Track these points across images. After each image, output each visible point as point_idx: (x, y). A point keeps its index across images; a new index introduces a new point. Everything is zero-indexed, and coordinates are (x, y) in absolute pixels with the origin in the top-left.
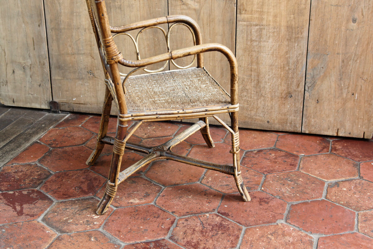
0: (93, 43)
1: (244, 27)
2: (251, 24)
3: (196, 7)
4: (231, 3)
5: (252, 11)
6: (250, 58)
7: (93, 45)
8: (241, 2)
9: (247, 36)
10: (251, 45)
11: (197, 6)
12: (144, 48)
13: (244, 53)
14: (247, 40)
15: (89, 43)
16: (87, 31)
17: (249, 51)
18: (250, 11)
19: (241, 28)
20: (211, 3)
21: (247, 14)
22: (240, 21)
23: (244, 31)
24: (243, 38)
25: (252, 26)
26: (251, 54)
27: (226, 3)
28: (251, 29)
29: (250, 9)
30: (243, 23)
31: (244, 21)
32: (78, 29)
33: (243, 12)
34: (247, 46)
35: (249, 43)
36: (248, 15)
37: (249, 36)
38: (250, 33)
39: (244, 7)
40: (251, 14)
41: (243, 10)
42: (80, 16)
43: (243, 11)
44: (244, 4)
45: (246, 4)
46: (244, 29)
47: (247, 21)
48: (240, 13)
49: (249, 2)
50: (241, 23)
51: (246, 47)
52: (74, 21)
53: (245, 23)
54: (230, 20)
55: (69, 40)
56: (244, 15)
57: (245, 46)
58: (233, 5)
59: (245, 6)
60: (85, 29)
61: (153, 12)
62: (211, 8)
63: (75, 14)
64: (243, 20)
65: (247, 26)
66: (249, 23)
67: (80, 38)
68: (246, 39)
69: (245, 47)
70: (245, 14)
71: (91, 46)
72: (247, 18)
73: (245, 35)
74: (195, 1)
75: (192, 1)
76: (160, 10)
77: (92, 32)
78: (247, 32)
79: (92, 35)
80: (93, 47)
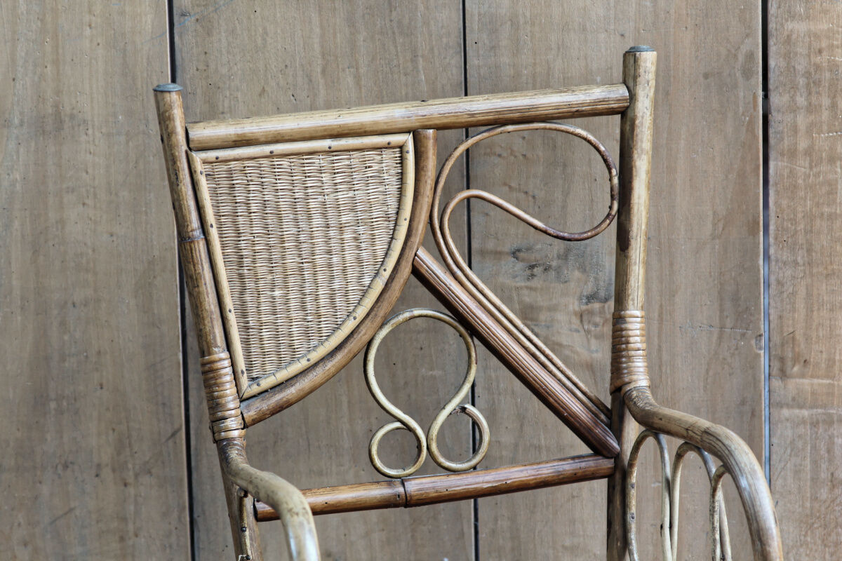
0: (131, 527)
1: (801, 430)
2: (830, 415)
3: (595, 355)
4: (743, 335)
5: (831, 362)
6: (832, 555)
7: (131, 534)
8: (785, 329)
9: (815, 463)
10: (833, 501)
11: (597, 351)
12: (367, 534)
13: (805, 536)
14: (815, 480)
15: (115, 524)
16: (107, 473)
17: (825, 527)
18: (823, 365)
19: (789, 433)
20: (659, 336)
21: (812, 377)
22: (782, 407)
23: (800, 444)
24: (797, 472)
25: (835, 426)
26: (833, 537)
27: (720, 338)
28: (831, 437)
29: (824, 356)
30: (797, 411)
31: (801, 407)
32: (66, 466)
33: (796, 369)
34: (816, 505)
35: (824, 494)
36: (816, 381)
37: (824, 466)
38: (829, 451)
39: (797, 350)
40: (827, 377)
41: (795, 360)
42: (76, 413)
43: (794, 366)
44: (799, 336)
45: (808, 338)
46: (800, 436)
47: (812, 408)
48: (783, 374)
49: (817, 330)
50: (786, 412)
51: (812, 508)
52: (48, 437)
53: (805, 413)
54: (743, 403)
55: (21, 518)
56: (798, 380)
57: (808, 504)
58: (753, 342)
59: (802, 346)
60: (99, 466)
61: (406, 383)
62: (660, 359)
63: (53, 405)
64: (794, 399)
65: (815, 424)
66: (820, 411)
67: (72, 505)
68: (812, 479)
69: (808, 512)
70: (803, 376)
71: (122, 539)
72: (813, 393)
73: (808, 461)
74: (588, 332)
75: (578, 331)
76: (437, 373)
77: (131, 480)
78: (814, 448)
79: (131, 490)
80: (131, 543)
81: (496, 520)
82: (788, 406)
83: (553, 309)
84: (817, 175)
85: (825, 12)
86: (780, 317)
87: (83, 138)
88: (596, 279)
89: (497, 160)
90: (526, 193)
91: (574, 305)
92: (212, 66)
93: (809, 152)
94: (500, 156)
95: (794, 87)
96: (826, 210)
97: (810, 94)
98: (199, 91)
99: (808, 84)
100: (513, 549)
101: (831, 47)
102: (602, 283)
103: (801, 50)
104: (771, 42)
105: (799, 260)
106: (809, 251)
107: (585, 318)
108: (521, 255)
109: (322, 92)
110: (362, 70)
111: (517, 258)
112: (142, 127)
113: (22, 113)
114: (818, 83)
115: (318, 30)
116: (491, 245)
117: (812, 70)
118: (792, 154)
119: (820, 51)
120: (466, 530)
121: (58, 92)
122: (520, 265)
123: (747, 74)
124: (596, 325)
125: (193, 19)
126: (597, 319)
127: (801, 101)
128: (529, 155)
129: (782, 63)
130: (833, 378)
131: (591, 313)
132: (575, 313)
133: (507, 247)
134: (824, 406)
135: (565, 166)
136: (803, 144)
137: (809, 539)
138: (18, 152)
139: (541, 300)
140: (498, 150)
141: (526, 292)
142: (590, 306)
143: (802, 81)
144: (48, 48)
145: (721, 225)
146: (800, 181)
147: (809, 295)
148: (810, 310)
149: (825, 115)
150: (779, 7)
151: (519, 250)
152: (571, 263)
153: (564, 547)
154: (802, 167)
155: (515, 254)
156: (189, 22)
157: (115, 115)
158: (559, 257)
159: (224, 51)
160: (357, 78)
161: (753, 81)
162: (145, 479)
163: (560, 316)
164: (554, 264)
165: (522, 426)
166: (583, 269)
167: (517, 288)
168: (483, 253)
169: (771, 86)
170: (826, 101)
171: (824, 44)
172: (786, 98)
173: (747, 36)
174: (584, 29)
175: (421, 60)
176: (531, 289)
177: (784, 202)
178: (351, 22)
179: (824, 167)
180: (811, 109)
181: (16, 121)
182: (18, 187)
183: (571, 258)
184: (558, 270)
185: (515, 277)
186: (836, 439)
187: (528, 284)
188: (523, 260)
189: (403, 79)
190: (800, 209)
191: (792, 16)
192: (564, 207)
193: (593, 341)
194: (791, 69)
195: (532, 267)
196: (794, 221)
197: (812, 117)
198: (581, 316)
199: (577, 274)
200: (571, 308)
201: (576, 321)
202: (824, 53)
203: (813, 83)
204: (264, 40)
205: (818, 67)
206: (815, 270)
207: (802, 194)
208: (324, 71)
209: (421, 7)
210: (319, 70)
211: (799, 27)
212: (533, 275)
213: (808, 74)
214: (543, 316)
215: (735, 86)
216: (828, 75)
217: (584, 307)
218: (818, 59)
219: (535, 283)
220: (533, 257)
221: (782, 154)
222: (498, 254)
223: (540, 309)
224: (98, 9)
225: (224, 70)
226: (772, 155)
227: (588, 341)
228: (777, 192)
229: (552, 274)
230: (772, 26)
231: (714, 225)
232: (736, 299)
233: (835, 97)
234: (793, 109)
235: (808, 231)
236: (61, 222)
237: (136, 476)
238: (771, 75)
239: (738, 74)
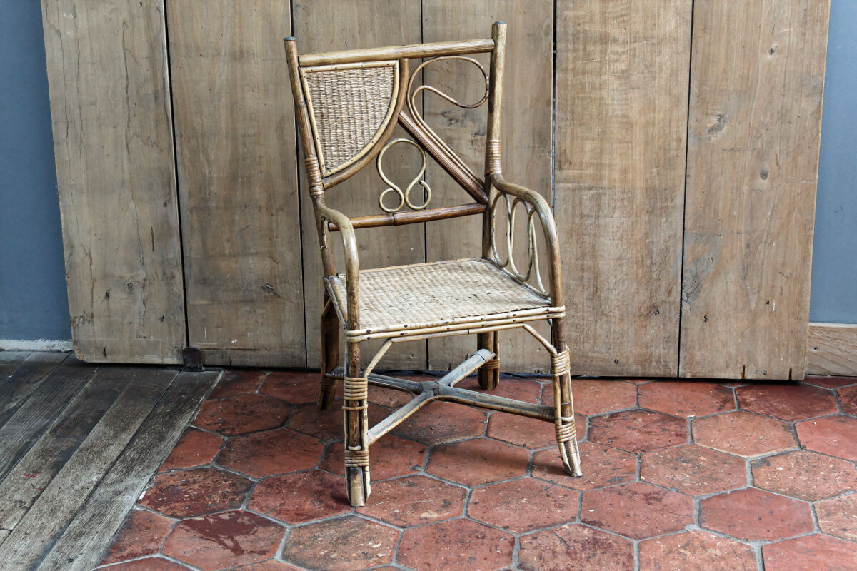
0: (274, 233)
1: (568, 192)
2: (581, 187)
4: (543, 151)
5: (582, 163)
6: (580, 247)
7: (275, 236)
8: (562, 148)
9: (574, 208)
10: (582, 224)
11: (479, 158)
12: (378, 237)
15: (267, 232)
16: (264, 210)
17: (578, 235)
18: (578, 164)
19: (562, 194)
20: (506, 151)
21: (573, 169)
22: (559, 183)
23: (567, 199)
24: (566, 211)
25: (583, 191)
26: (581, 240)
27: (533, 151)
28: (581, 196)
29: (579, 160)
30: (566, 185)
31: (568, 183)
32: (246, 207)
33: (566, 166)
34: (574, 225)
35: (577, 221)
36: (575, 171)
37: (578, 208)
38: (580, 202)
39: (567, 157)
40: (580, 170)
41: (566, 162)
42: (250, 183)
43: (565, 164)
44: (568, 152)
45: (571, 152)
46: (567, 195)
47: (573, 183)
48: (561, 168)
49: (576, 148)
50: (561, 185)
51: (572, 227)
52: (238, 194)
53: (570, 185)
54: (543, 180)
55: (226, 229)
56: (567, 171)
57: (570, 225)
58: (548, 154)
59: (569, 156)
60: (260, 207)
61: (395, 171)
62: (507, 161)
63: (240, 180)
64: (565, 179)
65: (574, 190)
66: (576, 184)
67: (249, 224)
68: (572, 214)
69: (570, 229)
70: (569, 169)
71: (270, 239)
72: (574, 177)
73: (571, 206)
74: (475, 149)
75: (471, 149)
76: (409, 167)
77: (274, 213)
78: (574, 201)
79: (275, 218)
80: (275, 240)
81: (434, 232)
82: (563, 183)
83: (460, 139)
84: (577, 80)
85: (582, 6)
86: (560, 143)
87: (253, 61)
88: (479, 126)
89: (436, 72)
90: (448, 87)
91: (469, 137)
92: (310, 29)
93: (574, 69)
94: (437, 70)
95: (568, 40)
96: (581, 95)
97: (574, 43)
98: (304, 40)
99: (574, 39)
100: (441, 244)
101: (584, 23)
102: (481, 127)
103: (571, 24)
104: (558, 20)
105: (569, 118)
106: (573, 113)
107: (474, 143)
108: (446, 115)
109: (359, 41)
110: (376, 32)
111: (444, 116)
112: (279, 57)
113: (225, 50)
114: (578, 39)
115: (357, 14)
116: (433, 110)
117: (576, 33)
118: (566, 70)
119: (579, 24)
120: (421, 236)
121: (241, 41)
122: (445, 119)
123: (547, 34)
124: (479, 146)
125: (301, 8)
126: (479, 144)
127: (570, 46)
128: (450, 70)
129: (562, 30)
130: (582, 170)
131: (476, 140)
132: (470, 141)
133: (440, 111)
134: (578, 182)
135: (466, 75)
136: (571, 66)
137: (570, 240)
138: (224, 67)
139: (455, 135)
140: (436, 68)
141: (448, 131)
142: (476, 138)
143: (571, 38)
144: (237, 21)
145: (534, 102)
146: (569, 83)
147: (572, 133)
148: (573, 140)
149: (581, 53)
150: (561, 4)
151: (445, 113)
152: (468, 118)
154: (570, 76)
155: (443, 114)
156: (300, 9)
157: (267, 51)
158: (463, 116)
159: (315, 22)
160: (374, 35)
161: (549, 37)
162: (281, 213)
163: (463, 142)
164: (461, 119)
165: (445, 191)
166: (473, 121)
167: (444, 130)
168: (429, 114)
169: (558, 39)
170: (581, 47)
171: (581, 21)
172: (564, 45)
173: (547, 17)
174: (475, 14)
175: (402, 27)
176: (450, 130)
177: (562, 92)
178: (371, 10)
179: (580, 76)
180: (575, 50)
181: (223, 54)
182: (224, 83)
183: (468, 116)
184: (462, 122)
185: (443, 124)
186: (583, 197)
187: (449, 127)
188: (447, 117)
189: (394, 35)
190: (569, 95)
191: (567, 9)
192: (465, 94)
193: (477, 153)
194: (566, 33)
195: (451, 120)
196: (566, 100)
197: (575, 54)
198: (472, 142)
199: (471, 123)
201: (470, 144)
202: (581, 25)
203: (576, 39)
204: (333, 18)
205: (578, 32)
206: (575, 122)
207: (570, 88)
208: (359, 32)
209: (403, 4)
210: (357, 31)
211: (570, 14)
212: (451, 124)
213: (574, 35)
214: (455, 142)
215: (541, 40)
216: (582, 35)
217: (473, 138)
218: (578, 28)
219: (452, 127)
220: (451, 116)
221: (562, 70)
222: (436, 114)
223: (454, 139)
224: (259, 3)
225: (315, 31)
226: (557, 71)
227: (475, 153)
228: (559, 87)
229: (460, 123)
230: (558, 13)
231: (531, 102)
232: (540, 135)
233: (585, 45)
234: (567, 50)
235: (573, 105)
236: (243, 99)
237: (277, 211)
238: (558, 35)
239: (543, 35)
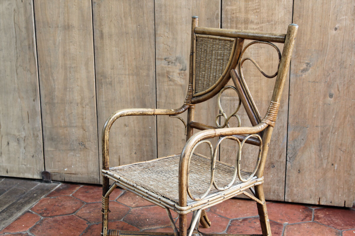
0: (84, 117)
1: (228, 102)
2: (234, 98)
3: (182, 83)
9: (231, 109)
10: (235, 118)
12: (133, 121)
15: (81, 116)
16: (79, 105)
19: (225, 102)
23: (227, 105)
25: (235, 101)
28: (234, 104)
30: (227, 97)
31: (228, 96)
32: (71, 103)
36: (231, 91)
37: (233, 110)
42: (73, 91)
47: (230, 97)
50: (224, 97)
52: (67, 96)
53: (229, 98)
55: (62, 114)
56: (227, 90)
60: (78, 103)
61: (142, 88)
63: (68, 89)
64: (226, 95)
65: (231, 100)
66: (232, 97)
67: (72, 112)
68: (230, 113)
71: (83, 119)
72: (230, 93)
73: (229, 109)
74: (181, 78)
75: (179, 77)
76: (148, 86)
77: (84, 106)
78: (230, 106)
79: (84, 109)
80: (84, 120)
81: (161, 119)
82: (225, 96)
83: (173, 72)
85: (235, 4)
87: (74, 30)
88: (183, 66)
89: (161, 38)
90: (168, 45)
91: (178, 71)
92: (101, 15)
94: (162, 37)
95: (228, 22)
97: (231, 24)
98: (98, 20)
99: (231, 21)
100: (164, 126)
101: (236, 13)
102: (184, 66)
103: (229, 13)
104: (222, 11)
107: (180, 74)
108: (166, 59)
109: (124, 21)
110: (132, 16)
111: (165, 60)
112: (86, 28)
113: (61, 25)
114: (233, 21)
115: (123, 7)
116: (160, 57)
119: (234, 14)
120: (154, 121)
121: (68, 20)
122: (166, 62)
123: (217, 18)
124: (183, 76)
125: (96, 4)
126: (183, 75)
127: (229, 25)
128: (168, 37)
129: (225, 16)
132: (178, 73)
133: (164, 58)
134: (233, 96)
135: (176, 39)
138: (60, 33)
139: (171, 70)
140: (162, 35)
141: (167, 68)
142: (181, 72)
143: (229, 21)
144: (66, 10)
150: (224, 3)
151: (166, 58)
152: (177, 62)
153: (176, 126)
155: (165, 59)
156: (96, 5)
157: (80, 25)
158: (175, 60)
159: (103, 11)
160: (131, 18)
161: (219, 20)
162: (87, 107)
163: (175, 74)
164: (174, 62)
165: (166, 98)
167: (166, 67)
168: (158, 59)
169: (222, 22)
170: (235, 25)
171: (234, 12)
172: (226, 24)
173: (217, 10)
174: (181, 7)
175: (145, 14)
176: (168, 67)
178: (130, 5)
181: (60, 26)
182: (60, 41)
183: (177, 60)
184: (174, 63)
185: (165, 64)
186: (235, 104)
187: (168, 66)
188: (167, 61)
189: (141, 18)
191: (227, 5)
192: (176, 49)
193: (182, 80)
194: (227, 18)
195: (169, 62)
198: (179, 74)
199: (179, 64)
200: (177, 72)
201: (178, 75)
202: (235, 14)
203: (232, 21)
204: (111, 9)
205: (233, 17)
208: (124, 16)
209: (145, 2)
210: (123, 16)
211: (229, 8)
212: (169, 64)
213: (231, 19)
214: (171, 74)
215: (214, 21)
216: (235, 19)
217: (180, 72)
218: (233, 15)
219: (170, 66)
220: (169, 60)
222: (161, 59)
224: (76, 1)
225: (103, 16)
227: (181, 79)
229: (173, 64)
230: (223, 7)
233: (237, 24)
236: (69, 49)
237: (85, 106)
238: (222, 19)
239: (215, 19)
